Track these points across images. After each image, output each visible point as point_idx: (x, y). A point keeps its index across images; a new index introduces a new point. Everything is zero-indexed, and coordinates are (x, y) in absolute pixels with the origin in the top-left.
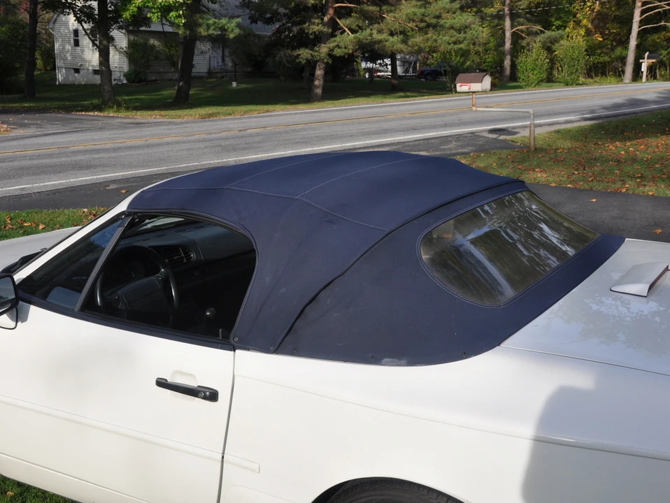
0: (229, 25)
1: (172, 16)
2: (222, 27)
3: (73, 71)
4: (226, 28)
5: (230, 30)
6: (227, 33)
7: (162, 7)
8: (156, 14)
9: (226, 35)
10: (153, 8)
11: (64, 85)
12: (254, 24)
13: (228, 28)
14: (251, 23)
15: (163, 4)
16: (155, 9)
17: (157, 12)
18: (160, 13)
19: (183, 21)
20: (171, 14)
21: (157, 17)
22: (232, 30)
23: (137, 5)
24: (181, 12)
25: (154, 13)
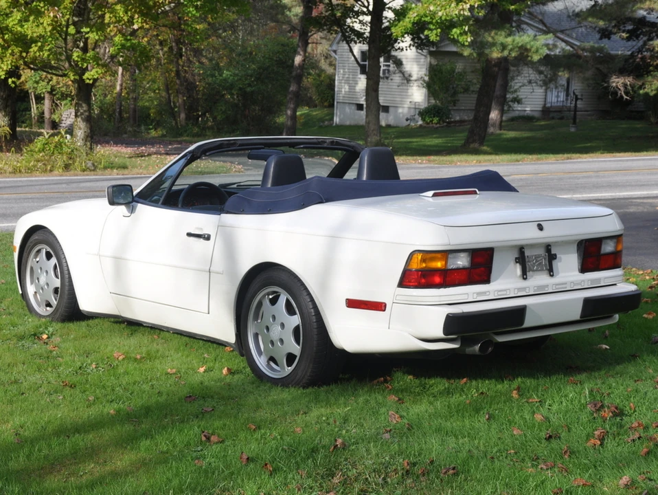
0: (532, 43)
1: (456, 32)
2: (522, 46)
3: (354, 107)
4: (528, 47)
5: (533, 49)
6: (530, 54)
7: (442, 22)
8: (435, 32)
9: (528, 56)
10: (431, 23)
11: (341, 126)
12: (605, 40)
13: (532, 47)
14: (601, 39)
15: (443, 18)
16: (434, 25)
17: (436, 29)
18: (439, 30)
19: (469, 40)
20: (455, 30)
21: (436, 34)
22: (537, 51)
23: (412, 19)
24: (467, 29)
25: (431, 30)
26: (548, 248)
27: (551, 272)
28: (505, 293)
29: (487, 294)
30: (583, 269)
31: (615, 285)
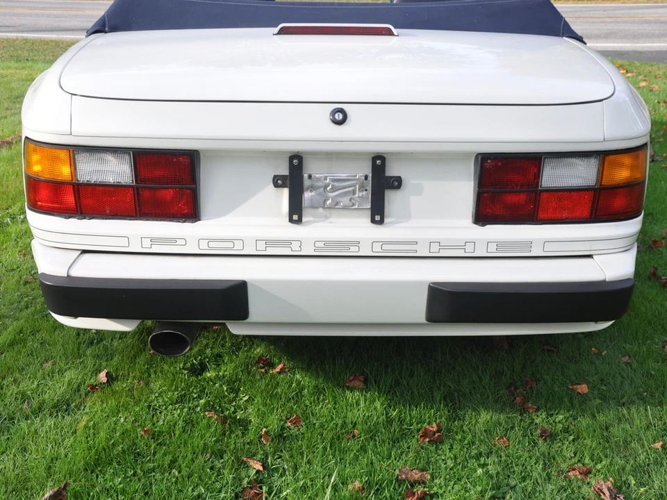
26: (379, 162)
27: (378, 213)
28: (230, 245)
29: (179, 242)
30: (483, 216)
31: (590, 256)
